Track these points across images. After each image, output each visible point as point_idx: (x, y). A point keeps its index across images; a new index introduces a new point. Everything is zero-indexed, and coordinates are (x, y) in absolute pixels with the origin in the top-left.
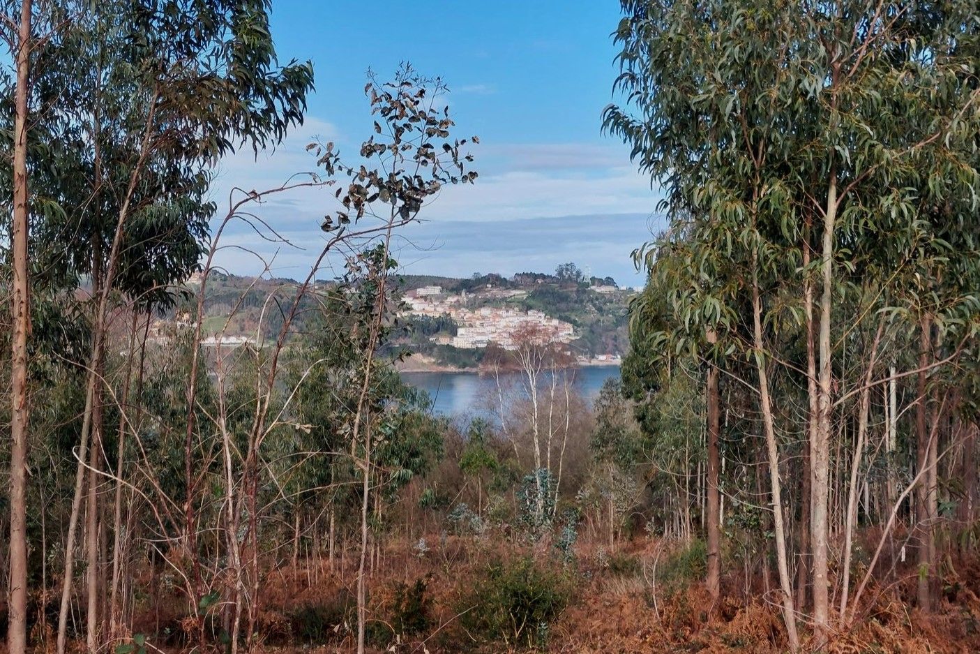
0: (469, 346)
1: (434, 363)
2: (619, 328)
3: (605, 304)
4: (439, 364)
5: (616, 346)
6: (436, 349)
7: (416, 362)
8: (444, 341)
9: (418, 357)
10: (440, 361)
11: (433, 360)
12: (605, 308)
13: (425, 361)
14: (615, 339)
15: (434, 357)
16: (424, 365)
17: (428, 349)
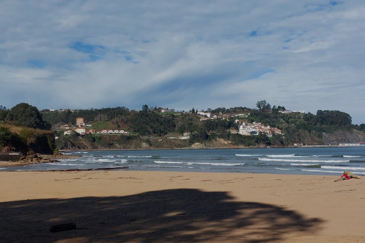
0: (249, 134)
1: (231, 143)
2: (300, 130)
3: (289, 119)
4: (234, 144)
5: (300, 139)
6: (231, 136)
7: (221, 144)
8: (233, 132)
9: (222, 141)
10: (234, 142)
11: (230, 142)
12: (290, 121)
13: (226, 143)
14: (299, 135)
15: (230, 141)
16: (225, 145)
17: (228, 136)
